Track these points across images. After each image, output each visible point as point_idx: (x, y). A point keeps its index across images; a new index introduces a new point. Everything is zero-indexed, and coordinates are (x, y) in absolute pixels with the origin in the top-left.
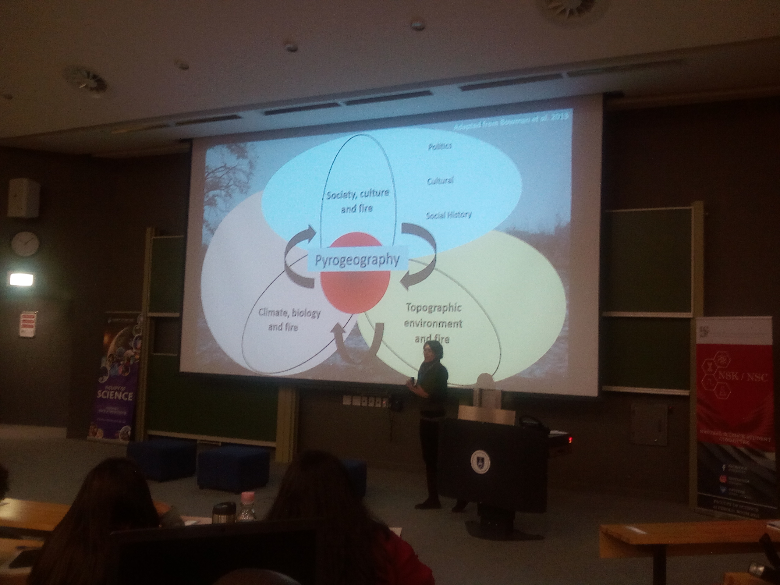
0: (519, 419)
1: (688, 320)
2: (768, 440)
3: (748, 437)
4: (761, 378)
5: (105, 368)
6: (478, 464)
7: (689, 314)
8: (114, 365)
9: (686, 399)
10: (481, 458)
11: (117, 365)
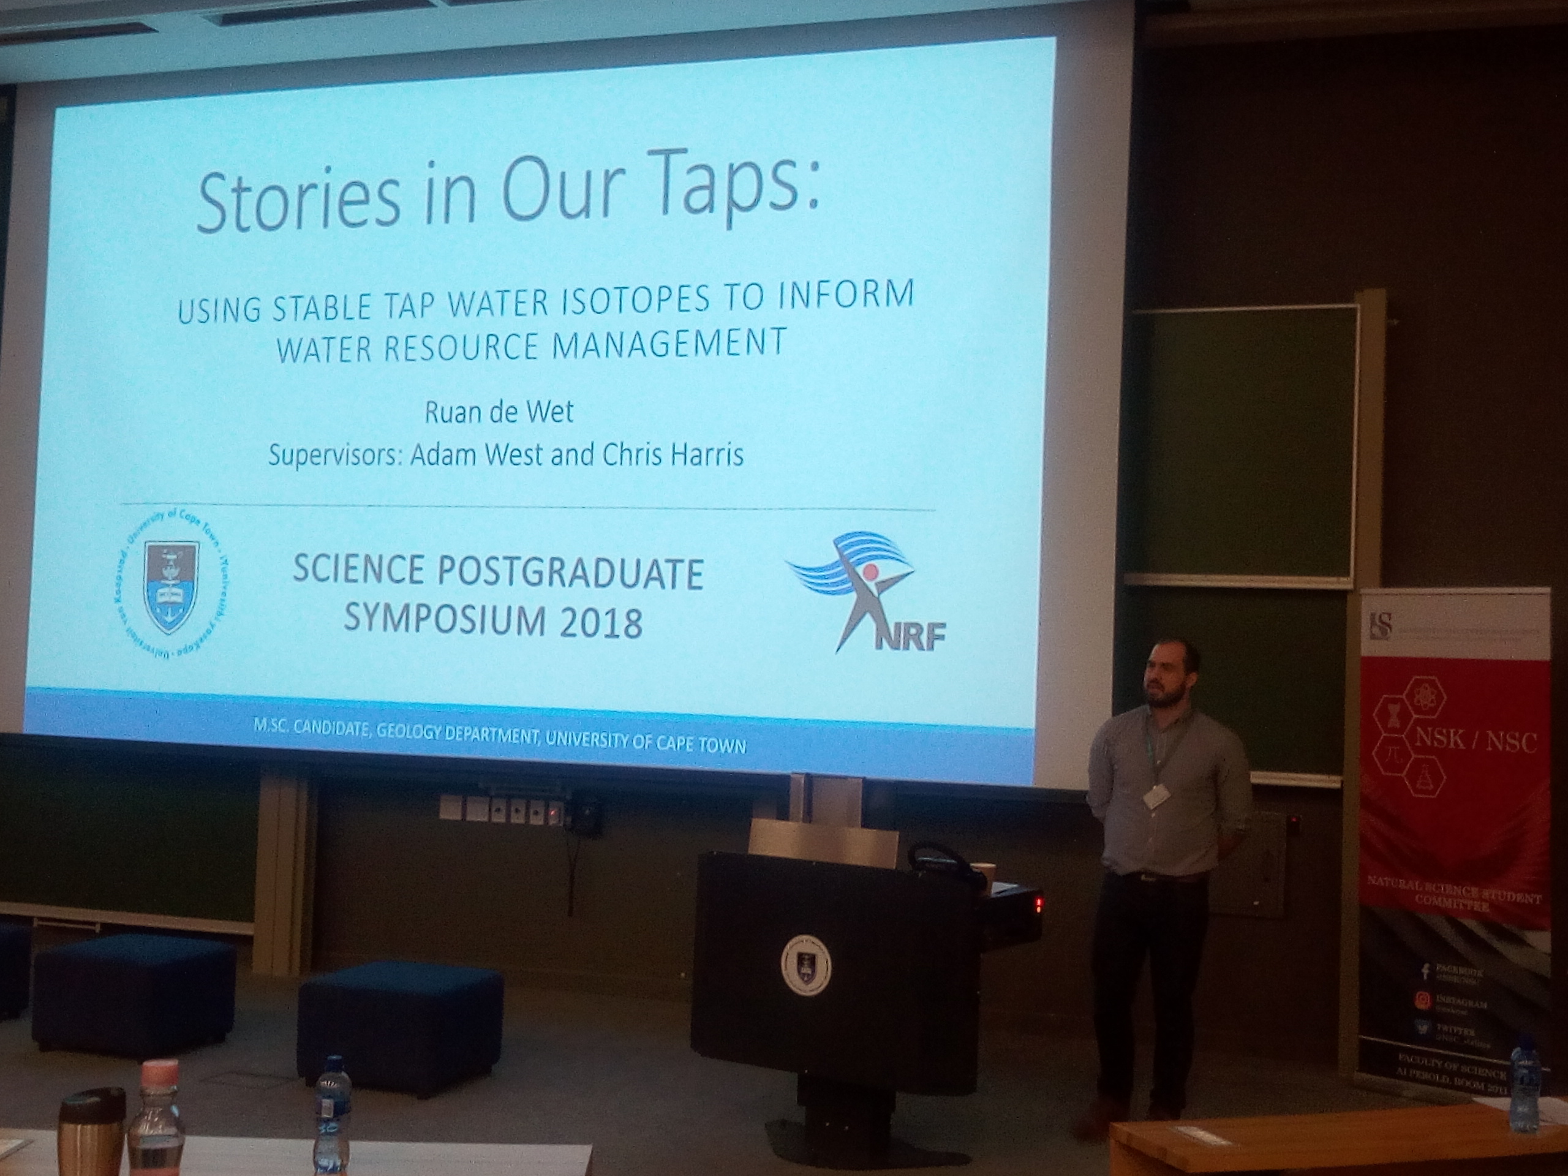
0: (909, 852)
1: (1341, 595)
2: (1535, 900)
3: (1486, 894)
4: (1519, 743)
6: (799, 971)
7: (1342, 579)
9: (1333, 796)
10: (808, 954)
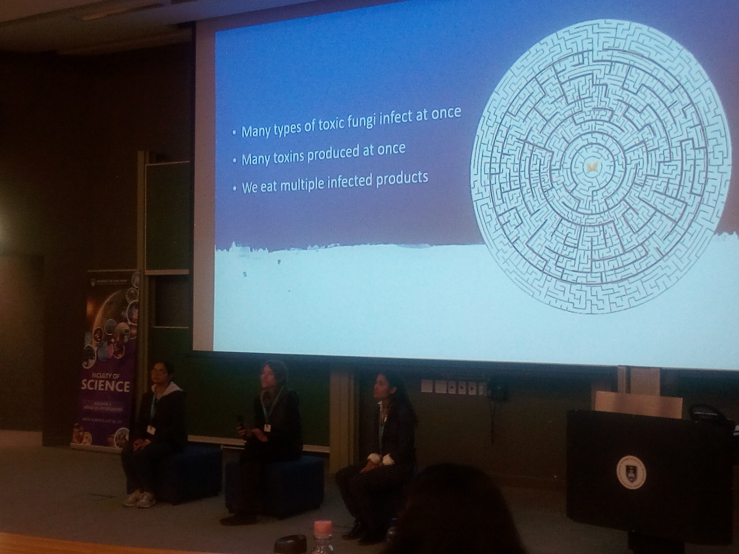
5: (90, 349)
6: (627, 476)
8: (102, 344)
10: (632, 466)
11: (106, 344)
